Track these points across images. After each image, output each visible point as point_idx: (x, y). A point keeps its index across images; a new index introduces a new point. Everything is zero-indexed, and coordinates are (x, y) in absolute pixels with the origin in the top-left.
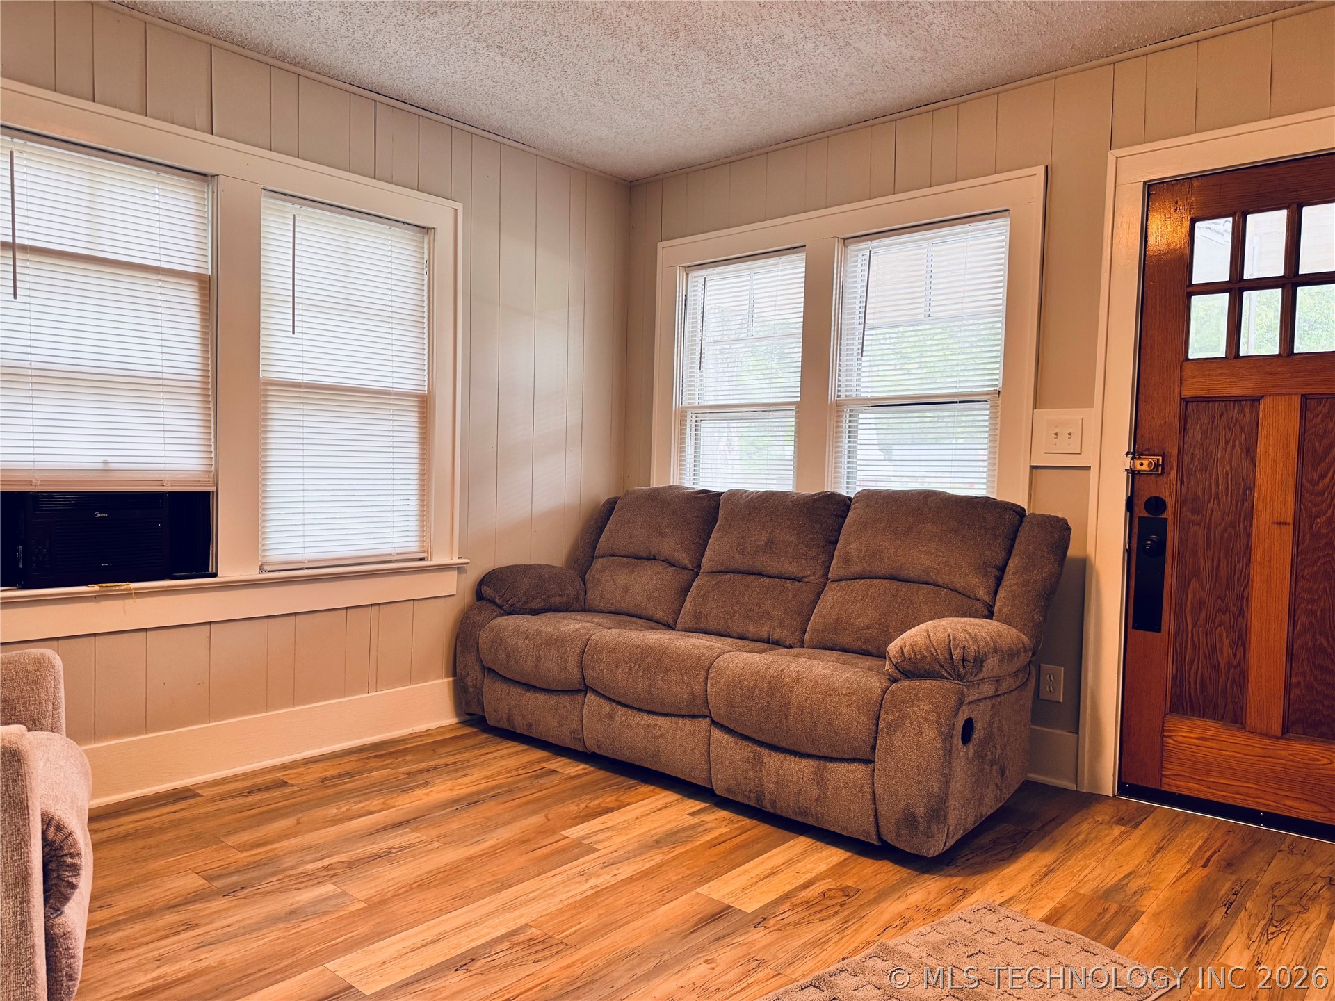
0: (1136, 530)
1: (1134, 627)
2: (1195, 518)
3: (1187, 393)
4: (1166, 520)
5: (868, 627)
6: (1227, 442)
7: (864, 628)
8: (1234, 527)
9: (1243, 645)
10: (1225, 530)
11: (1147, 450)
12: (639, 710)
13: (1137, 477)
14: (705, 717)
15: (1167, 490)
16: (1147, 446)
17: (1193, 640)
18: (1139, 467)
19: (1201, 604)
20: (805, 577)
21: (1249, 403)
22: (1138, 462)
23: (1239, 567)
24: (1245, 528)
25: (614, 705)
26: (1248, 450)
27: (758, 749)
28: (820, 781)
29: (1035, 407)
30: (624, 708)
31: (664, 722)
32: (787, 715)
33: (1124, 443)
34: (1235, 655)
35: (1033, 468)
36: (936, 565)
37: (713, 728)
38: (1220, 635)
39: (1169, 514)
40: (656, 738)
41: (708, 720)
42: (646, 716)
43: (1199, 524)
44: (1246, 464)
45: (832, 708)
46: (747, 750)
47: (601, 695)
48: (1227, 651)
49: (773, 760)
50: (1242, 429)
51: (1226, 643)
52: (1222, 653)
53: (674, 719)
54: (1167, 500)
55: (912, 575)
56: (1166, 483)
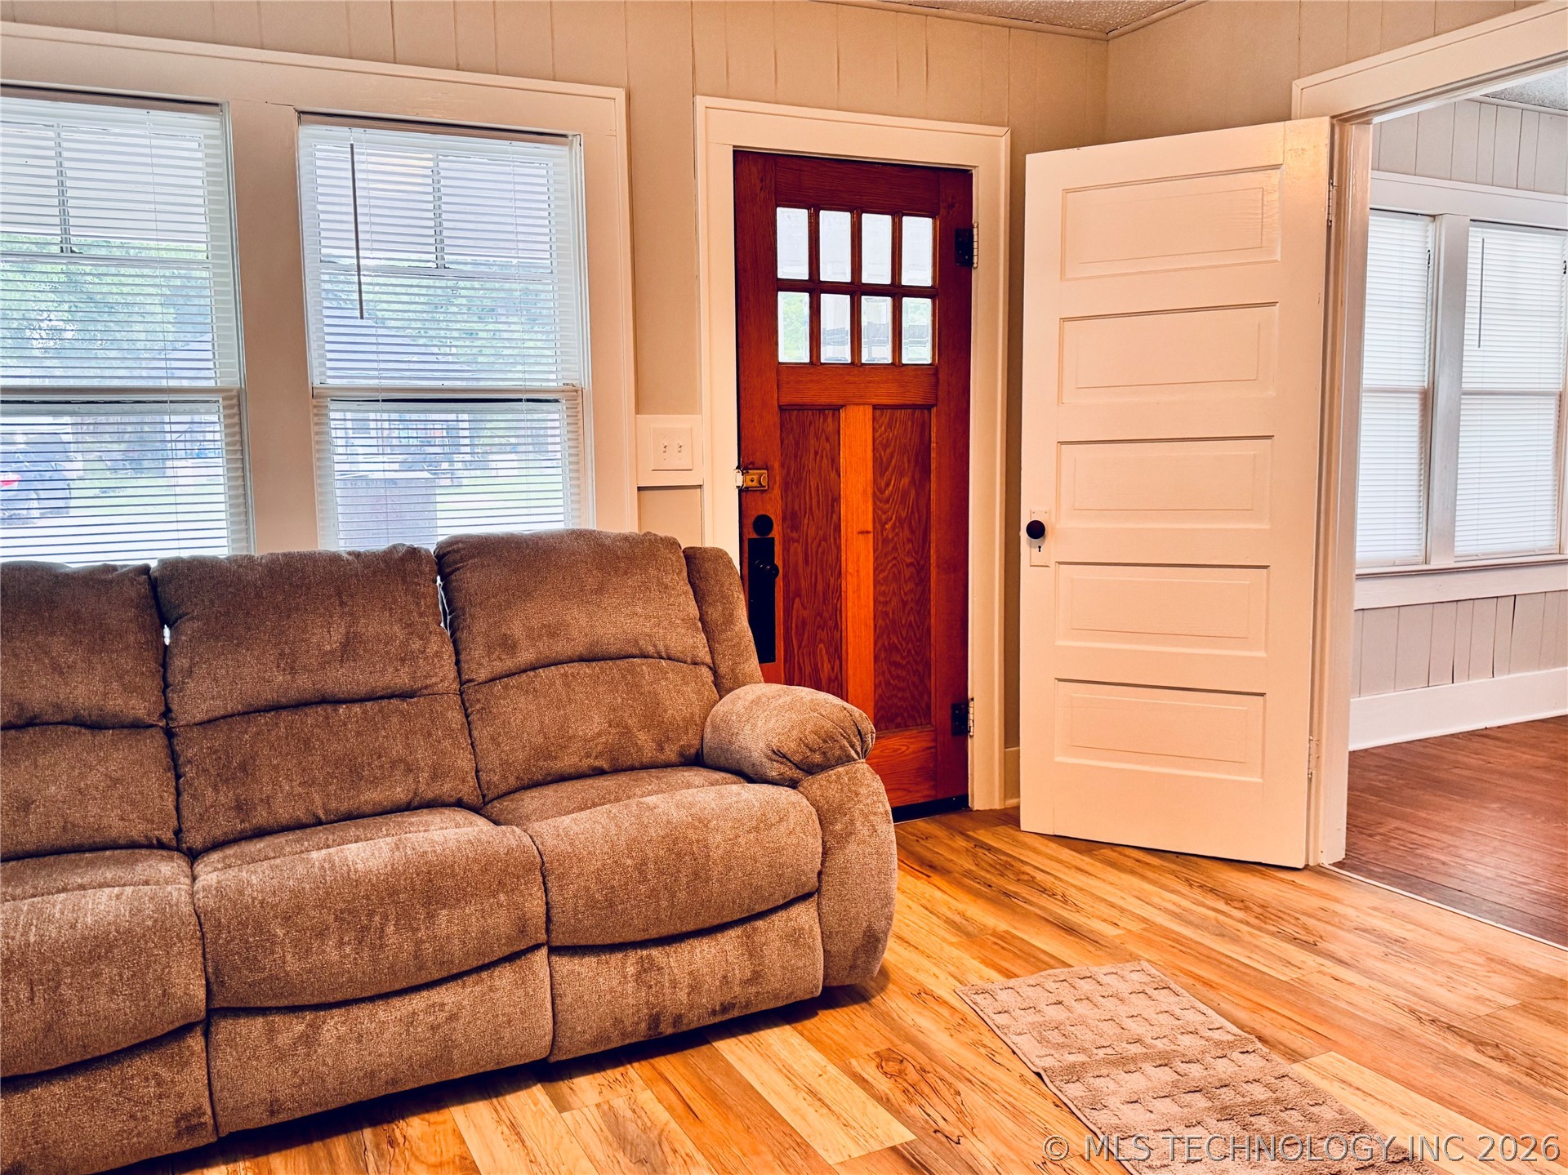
0: (746, 555)
2: (794, 535)
3: (785, 400)
4: (773, 539)
5: (599, 735)
6: (816, 453)
7: (593, 739)
8: (825, 540)
9: (840, 658)
10: (819, 545)
11: (752, 463)
12: (371, 999)
13: (744, 494)
14: (537, 947)
15: (773, 508)
16: (751, 460)
17: (799, 662)
18: (751, 484)
19: (804, 623)
20: (426, 687)
21: (831, 412)
22: (749, 478)
23: (832, 581)
24: (835, 539)
25: (309, 1016)
26: (833, 461)
27: (645, 953)
29: (638, 412)
30: (336, 1012)
31: (447, 996)
33: (734, 461)
34: (833, 668)
35: (639, 489)
37: (554, 959)
38: (821, 650)
39: (776, 533)
40: (434, 1028)
41: (544, 951)
42: (396, 1002)
43: (798, 541)
44: (833, 474)
46: (631, 962)
47: (263, 1011)
48: (827, 666)
49: (679, 961)
50: (827, 439)
51: (826, 659)
52: (823, 670)
53: (470, 980)
54: (773, 518)
56: (770, 499)
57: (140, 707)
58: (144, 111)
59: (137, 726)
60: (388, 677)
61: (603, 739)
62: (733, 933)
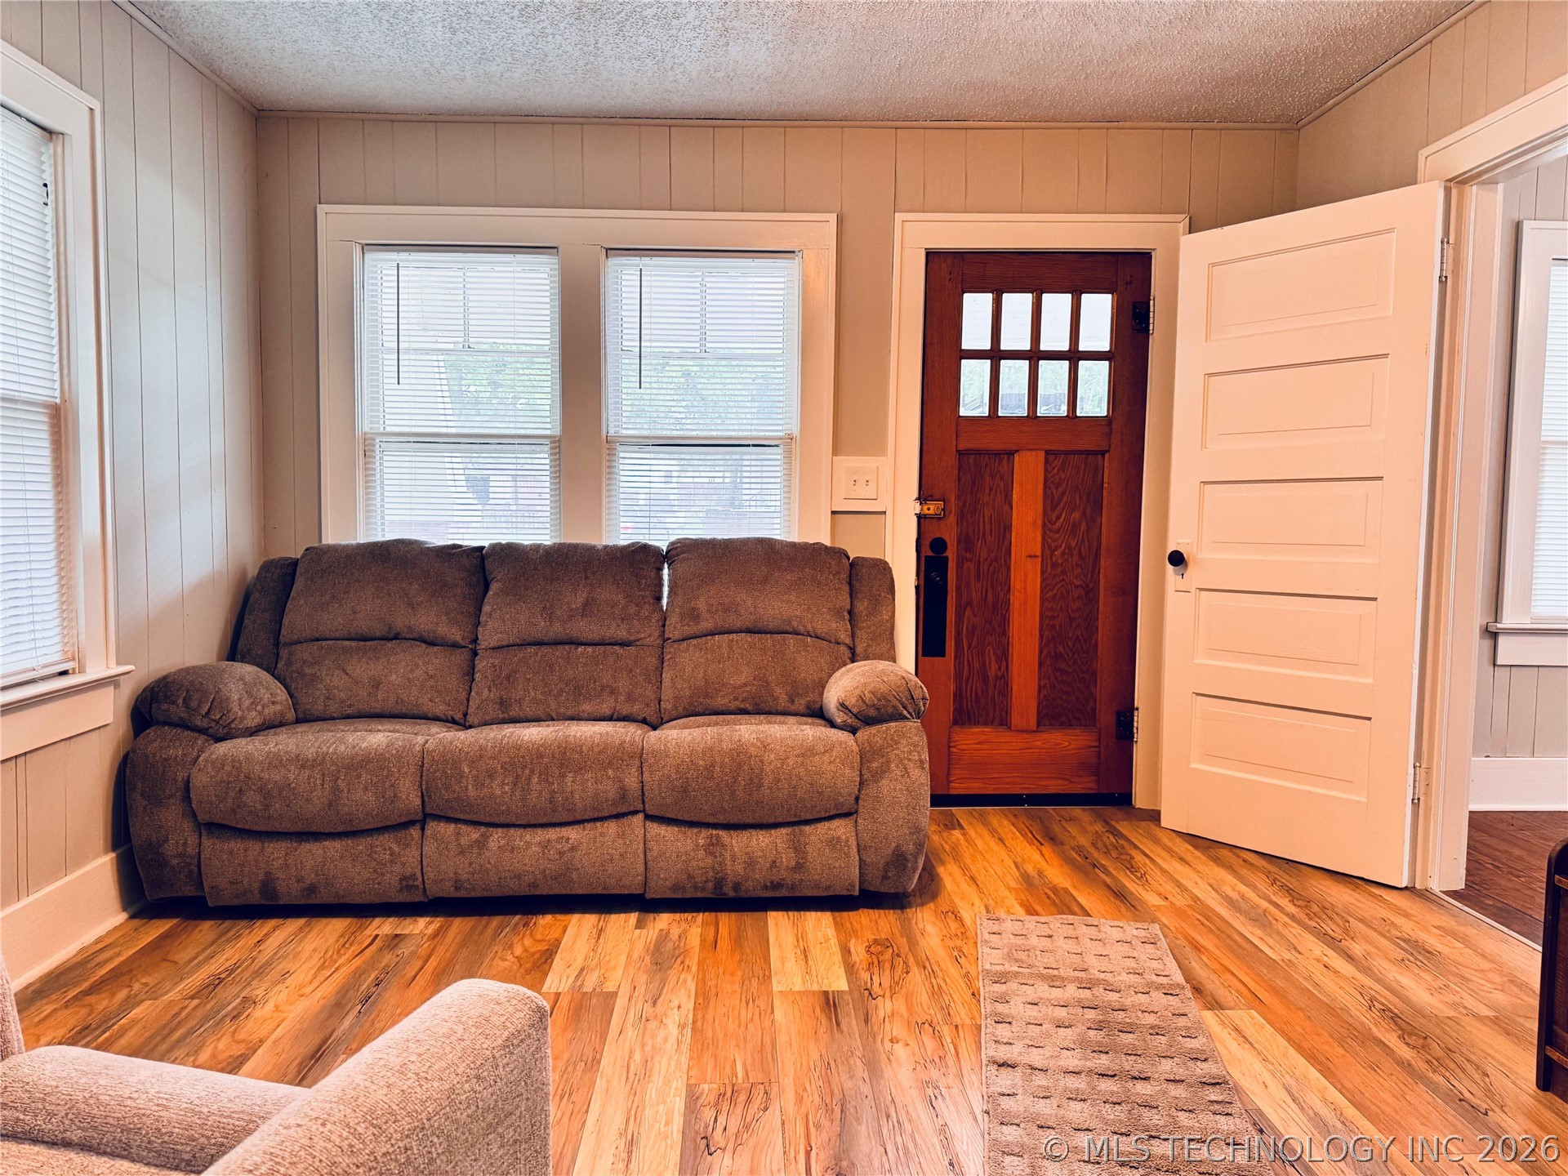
0: (923, 568)
1: (923, 656)
2: (968, 556)
3: (962, 446)
4: (947, 558)
5: (745, 685)
6: (991, 490)
7: (740, 687)
8: (997, 562)
9: (1007, 660)
10: (991, 564)
11: (931, 496)
12: (525, 826)
13: (922, 520)
14: (635, 812)
15: (949, 533)
16: (930, 493)
17: (968, 660)
18: (927, 512)
19: (974, 628)
20: (638, 640)
21: (1006, 456)
22: (925, 507)
23: (1002, 594)
24: (1005, 561)
25: (483, 829)
26: (1006, 497)
27: (714, 832)
28: (798, 848)
29: (836, 450)
30: (500, 830)
31: (573, 834)
32: (760, 785)
33: (914, 490)
34: (1000, 668)
35: (833, 513)
36: (798, 613)
37: (648, 823)
38: (989, 651)
39: (951, 553)
40: (561, 853)
41: (641, 816)
42: (539, 831)
43: (971, 560)
44: (1006, 507)
45: (814, 769)
46: (702, 836)
47: (456, 821)
48: (994, 666)
49: (738, 843)
50: (1002, 478)
51: (993, 658)
52: (990, 669)
53: (589, 826)
54: (948, 541)
55: (771, 626)
56: (946, 525)
57: (455, 634)
58: (512, 255)
59: (455, 645)
60: (612, 631)
61: (748, 689)
62: (784, 831)
